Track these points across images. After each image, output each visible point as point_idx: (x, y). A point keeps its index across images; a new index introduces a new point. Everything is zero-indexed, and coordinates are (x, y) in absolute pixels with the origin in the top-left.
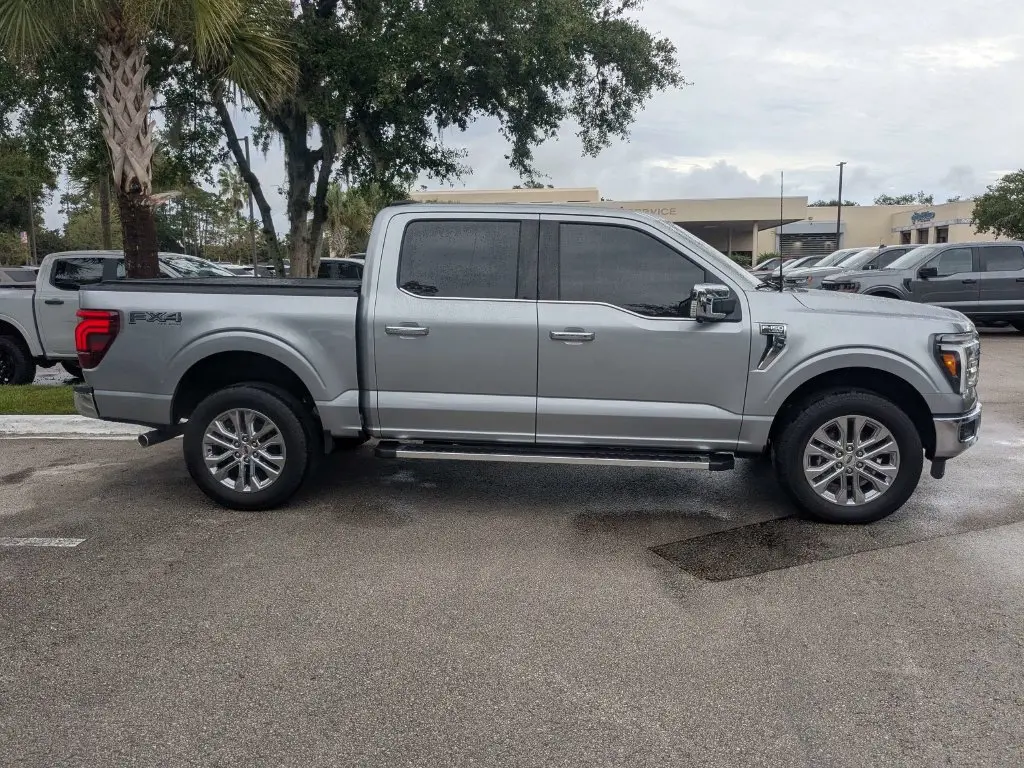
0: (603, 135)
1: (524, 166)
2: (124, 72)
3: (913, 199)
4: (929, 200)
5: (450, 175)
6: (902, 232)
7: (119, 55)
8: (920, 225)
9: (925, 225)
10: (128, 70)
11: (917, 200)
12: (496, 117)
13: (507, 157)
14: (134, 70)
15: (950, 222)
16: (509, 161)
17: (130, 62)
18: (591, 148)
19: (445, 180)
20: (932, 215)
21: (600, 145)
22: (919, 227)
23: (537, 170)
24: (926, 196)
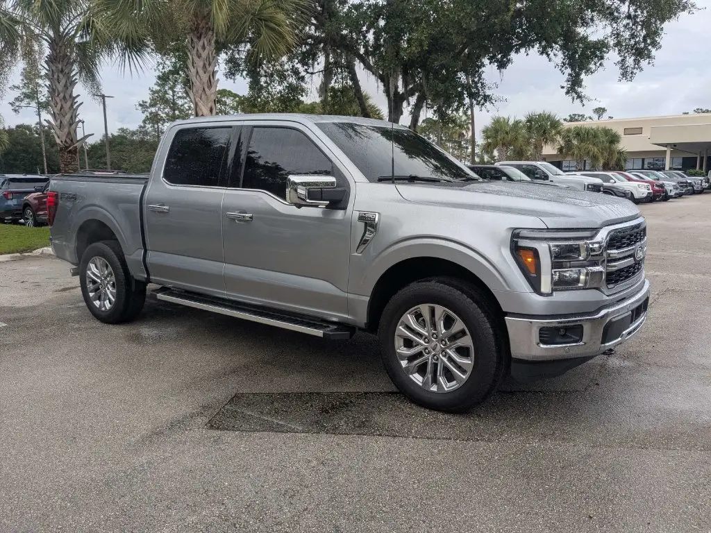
0: (637, 62)
1: (576, 93)
2: (198, 50)
5: (488, 104)
7: (195, 40)
10: (200, 49)
12: (545, 56)
13: (563, 87)
14: (204, 48)
16: (565, 90)
17: (201, 43)
18: (626, 74)
19: (483, 108)
21: (635, 71)
23: (587, 95)
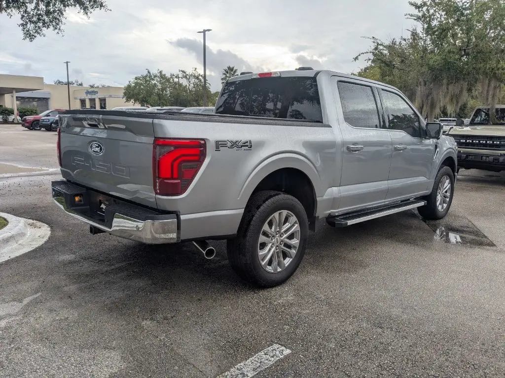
3: (74, 84)
4: (81, 85)
6: (80, 99)
8: (90, 96)
9: (93, 97)
11: (76, 84)
15: (106, 96)
20: (96, 92)
22: (90, 97)
24: (80, 82)
